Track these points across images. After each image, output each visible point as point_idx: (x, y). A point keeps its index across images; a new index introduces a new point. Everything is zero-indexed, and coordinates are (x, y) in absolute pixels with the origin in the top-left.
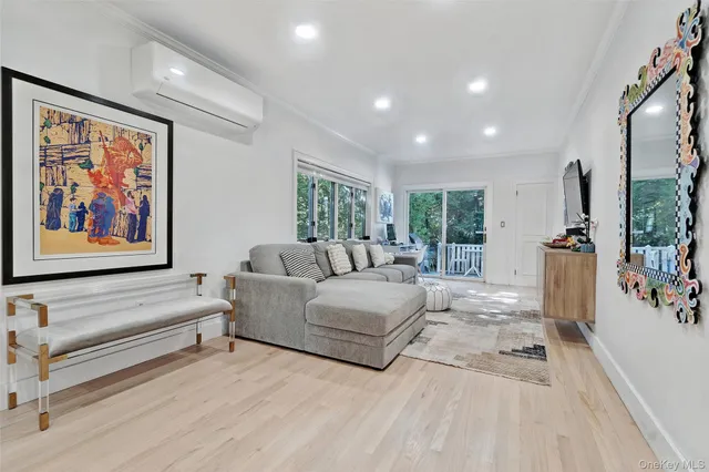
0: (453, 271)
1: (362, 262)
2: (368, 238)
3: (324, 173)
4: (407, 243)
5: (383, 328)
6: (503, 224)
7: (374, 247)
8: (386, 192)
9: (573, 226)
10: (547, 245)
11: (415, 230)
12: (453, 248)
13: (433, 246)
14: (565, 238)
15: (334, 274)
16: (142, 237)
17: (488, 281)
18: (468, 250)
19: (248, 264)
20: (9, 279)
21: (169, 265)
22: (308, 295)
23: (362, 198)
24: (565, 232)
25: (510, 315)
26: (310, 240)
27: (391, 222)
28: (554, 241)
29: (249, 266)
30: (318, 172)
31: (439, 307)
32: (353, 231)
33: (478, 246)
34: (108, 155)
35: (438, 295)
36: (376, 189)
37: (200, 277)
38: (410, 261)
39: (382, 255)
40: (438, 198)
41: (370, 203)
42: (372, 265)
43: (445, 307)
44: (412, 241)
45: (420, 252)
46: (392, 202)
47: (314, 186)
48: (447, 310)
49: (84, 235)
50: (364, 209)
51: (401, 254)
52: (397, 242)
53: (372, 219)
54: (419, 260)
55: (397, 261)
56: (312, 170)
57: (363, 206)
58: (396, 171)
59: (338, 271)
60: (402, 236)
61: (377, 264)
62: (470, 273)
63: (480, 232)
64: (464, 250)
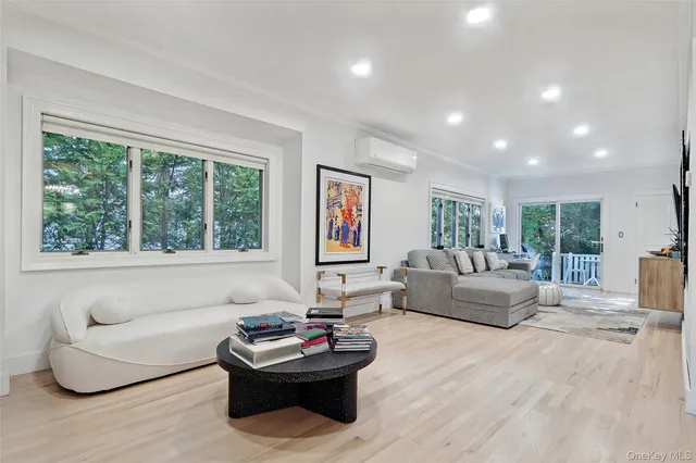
0: (570, 282)
1: (481, 266)
2: (483, 247)
3: (449, 196)
4: (519, 252)
5: (508, 301)
6: (621, 235)
7: (490, 254)
8: (498, 205)
10: (655, 253)
11: (527, 239)
12: (570, 258)
13: (548, 256)
15: (461, 273)
16: (358, 245)
17: (605, 289)
19: (407, 262)
20: (318, 263)
21: (368, 261)
22: (454, 281)
23: (477, 212)
26: (440, 247)
27: (503, 232)
29: (407, 263)
30: (444, 195)
31: (550, 303)
32: (470, 240)
33: (593, 257)
34: (347, 200)
35: (550, 292)
36: (489, 204)
37: (382, 268)
38: (524, 267)
39: (497, 261)
41: (485, 217)
42: (488, 269)
43: (556, 303)
44: (524, 250)
45: (534, 260)
46: (504, 214)
47: (441, 206)
48: (558, 305)
49: (339, 242)
50: (479, 221)
51: (514, 261)
52: (509, 251)
53: (486, 230)
54: (533, 267)
55: (511, 266)
56: (441, 194)
57: (478, 219)
58: (508, 185)
59: (465, 271)
60: (514, 246)
61: (493, 268)
62: (590, 284)
63: (596, 242)
64: (582, 259)
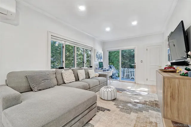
0: (126, 77)
2: (92, 67)
3: (68, 42)
4: (108, 68)
6: (142, 61)
7: (91, 70)
9: (174, 61)
10: (161, 70)
12: (126, 70)
14: (171, 67)
15: (64, 83)
17: (136, 82)
18: (131, 70)
23: (89, 53)
24: (170, 64)
25: (144, 104)
26: (60, 68)
27: (102, 61)
28: (165, 68)
30: (65, 42)
31: (110, 99)
32: (85, 64)
33: (133, 69)
35: (109, 93)
36: (95, 50)
38: (105, 76)
39: (94, 74)
40: (118, 52)
42: (89, 77)
43: (113, 99)
47: (63, 47)
50: (90, 56)
51: (103, 73)
53: (93, 60)
55: (100, 76)
56: (62, 41)
58: (103, 44)
60: (106, 66)
62: (132, 78)
63: (133, 64)
64: (129, 70)
